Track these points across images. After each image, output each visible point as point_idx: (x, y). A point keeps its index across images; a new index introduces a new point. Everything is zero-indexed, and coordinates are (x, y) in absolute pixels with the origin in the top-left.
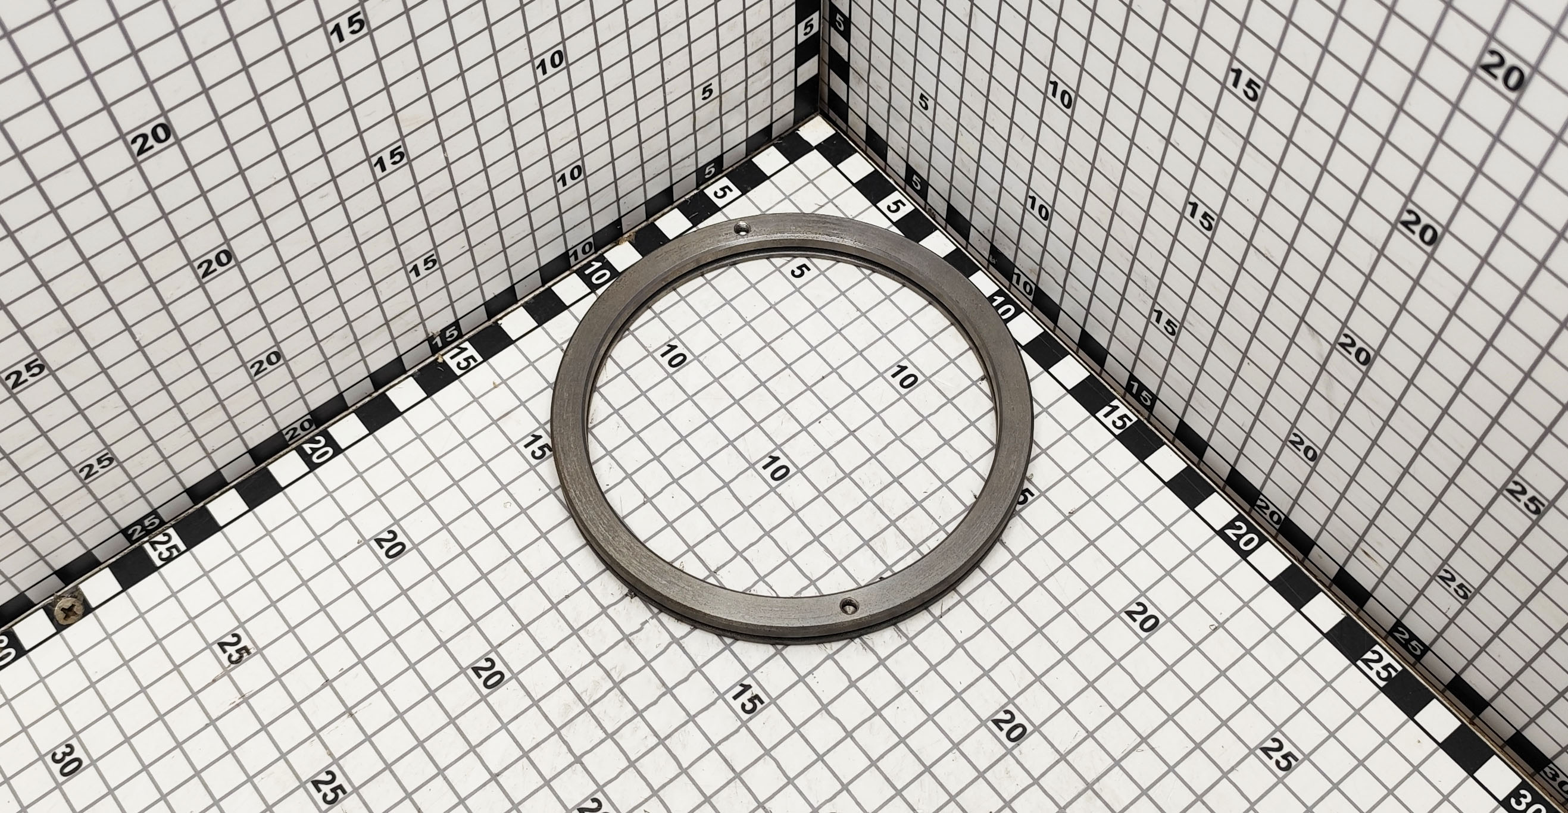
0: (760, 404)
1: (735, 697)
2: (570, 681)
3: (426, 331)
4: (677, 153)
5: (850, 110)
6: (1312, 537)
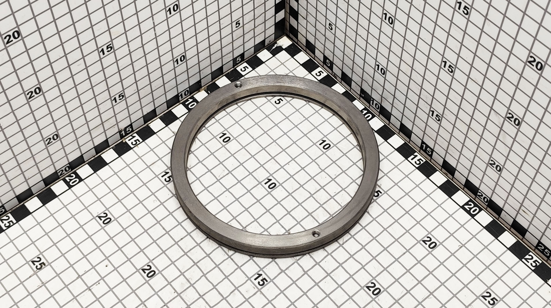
0: (263, 157)
1: (255, 279)
2: (184, 274)
3: (118, 128)
4: (225, 51)
5: (299, 33)
6: (502, 207)
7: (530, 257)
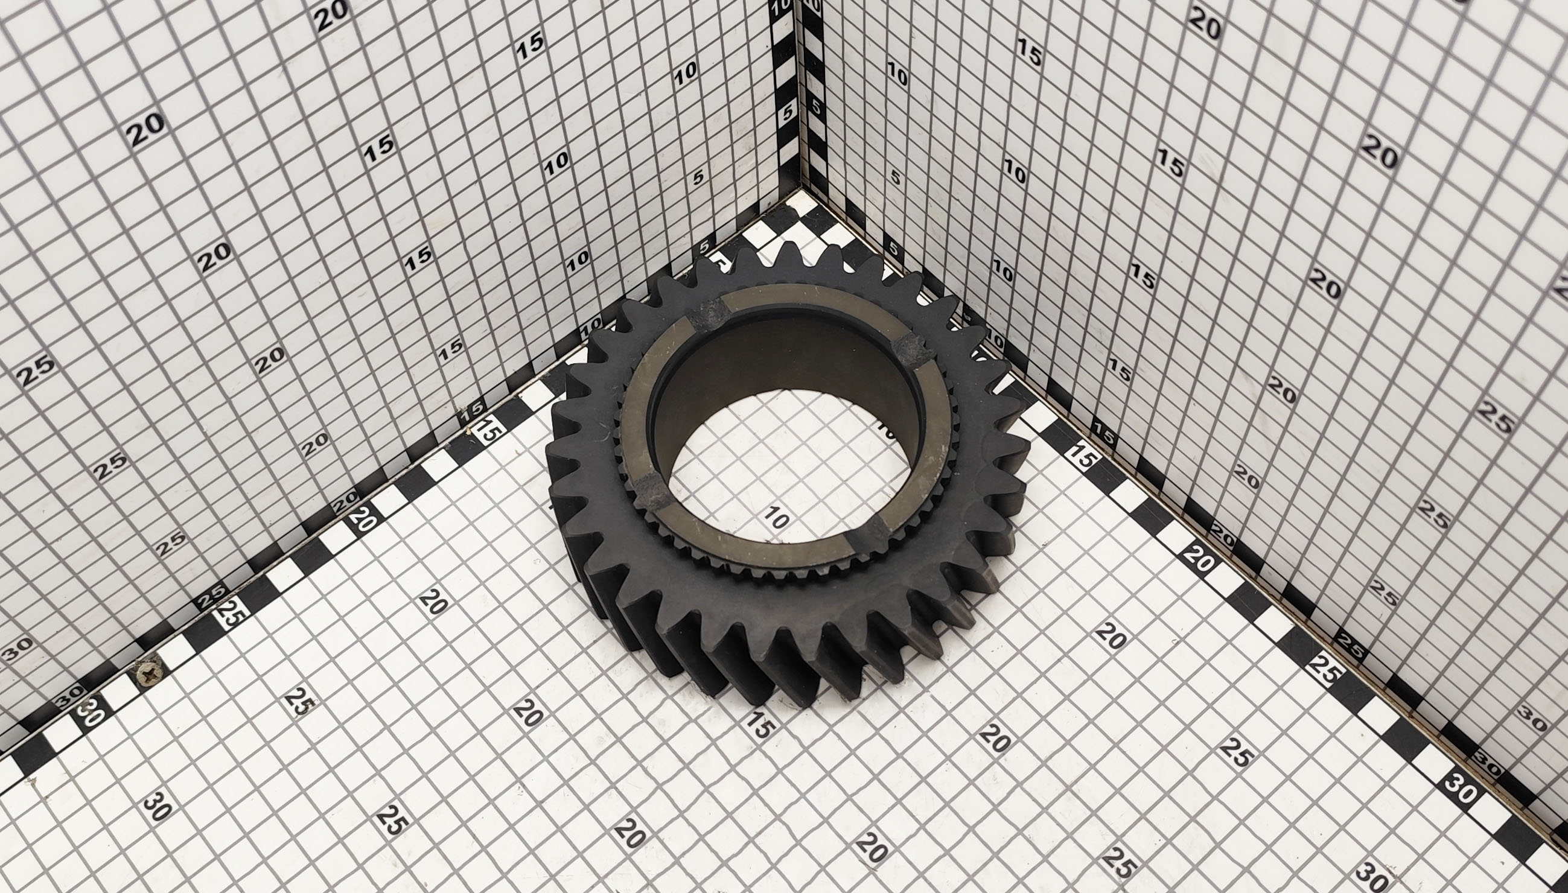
0: (760, 460)
1: (750, 724)
2: (603, 716)
3: (455, 407)
4: (673, 234)
5: (830, 185)
6: (1262, 556)
7: (1322, 661)
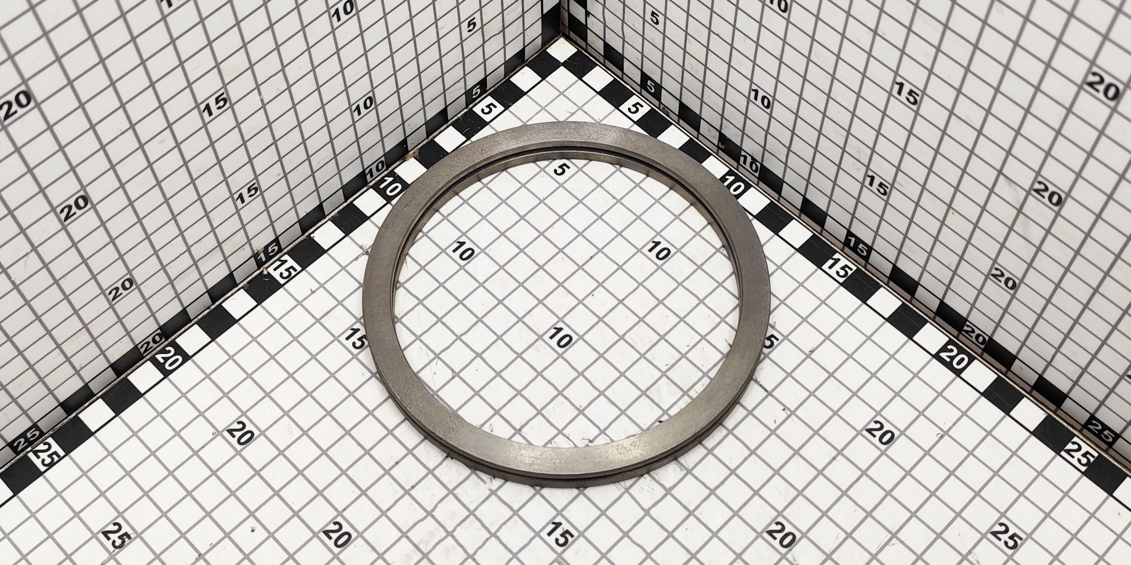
0: (541, 285)
1: (549, 534)
2: (408, 534)
3: (252, 249)
6: (1014, 353)
7: (1076, 447)
